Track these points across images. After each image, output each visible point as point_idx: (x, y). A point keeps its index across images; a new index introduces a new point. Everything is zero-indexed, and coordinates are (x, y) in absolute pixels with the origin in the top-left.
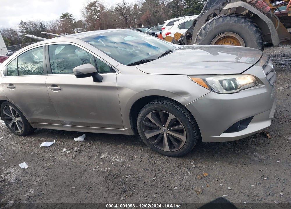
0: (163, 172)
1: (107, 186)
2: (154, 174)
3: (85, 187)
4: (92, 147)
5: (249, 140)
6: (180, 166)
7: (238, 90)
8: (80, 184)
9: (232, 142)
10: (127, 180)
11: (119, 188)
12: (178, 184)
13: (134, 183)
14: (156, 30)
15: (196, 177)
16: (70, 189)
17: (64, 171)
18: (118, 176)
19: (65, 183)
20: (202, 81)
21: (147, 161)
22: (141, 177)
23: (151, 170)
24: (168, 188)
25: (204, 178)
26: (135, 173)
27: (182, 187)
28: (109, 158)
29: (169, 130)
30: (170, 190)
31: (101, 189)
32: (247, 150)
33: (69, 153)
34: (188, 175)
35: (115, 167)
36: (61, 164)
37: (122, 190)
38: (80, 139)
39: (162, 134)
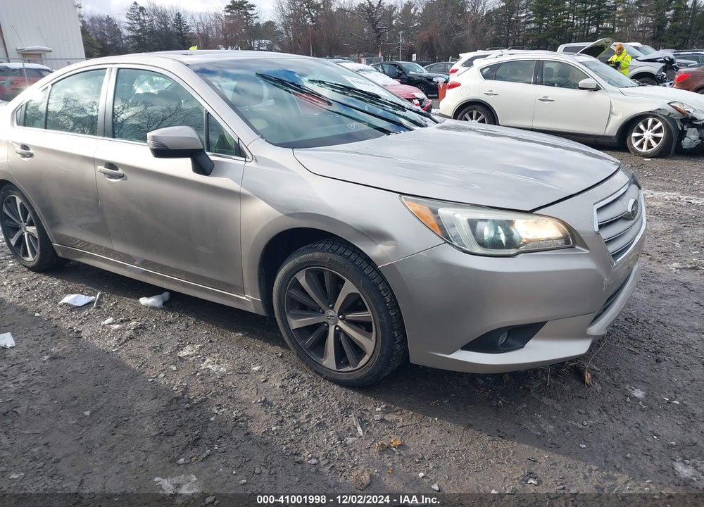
0: (303, 418)
1: (161, 424)
2: (280, 418)
3: (112, 417)
4: (171, 326)
5: (537, 378)
6: (347, 411)
7: (512, 251)
8: (106, 408)
9: (493, 375)
10: (212, 419)
11: (186, 436)
12: (322, 453)
13: (225, 430)
14: (439, 71)
15: (371, 445)
16: (79, 414)
17: (84, 372)
18: (196, 407)
19: (75, 398)
20: (429, 213)
21: (278, 385)
22: (248, 419)
23: (277, 406)
24: (296, 457)
25: (390, 451)
26: (237, 406)
27: (329, 462)
28: (198, 358)
29: (341, 319)
30: (298, 462)
31: (146, 430)
32: (523, 402)
33: (117, 330)
34: (355, 437)
35: (200, 382)
36: (87, 351)
37: (191, 440)
38: (153, 302)
39: (326, 325)
